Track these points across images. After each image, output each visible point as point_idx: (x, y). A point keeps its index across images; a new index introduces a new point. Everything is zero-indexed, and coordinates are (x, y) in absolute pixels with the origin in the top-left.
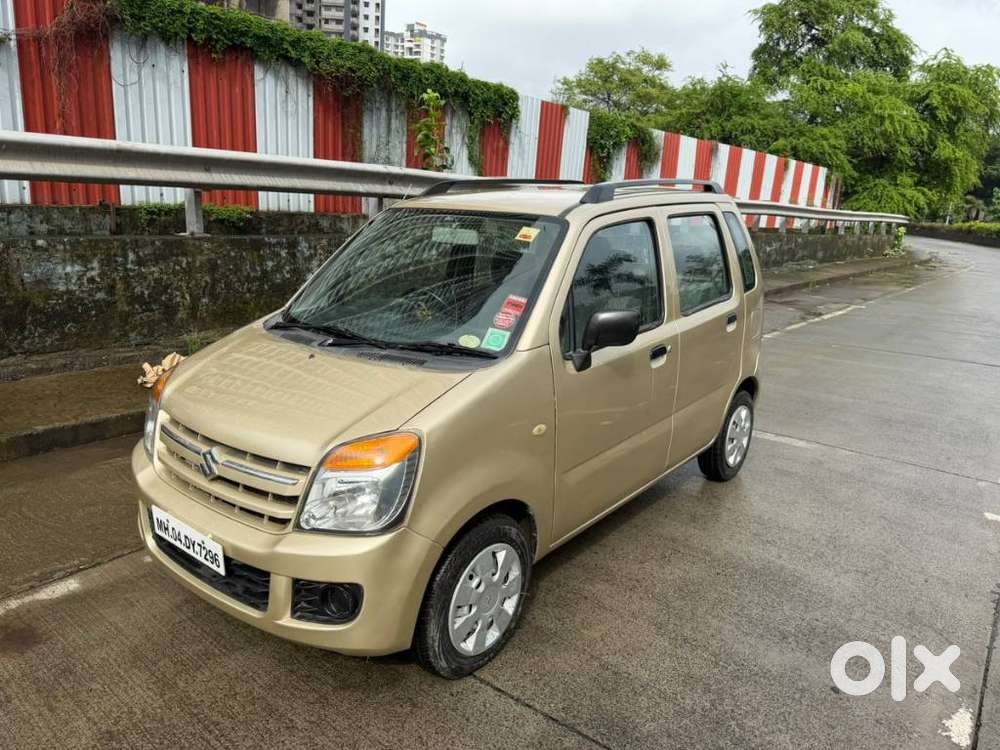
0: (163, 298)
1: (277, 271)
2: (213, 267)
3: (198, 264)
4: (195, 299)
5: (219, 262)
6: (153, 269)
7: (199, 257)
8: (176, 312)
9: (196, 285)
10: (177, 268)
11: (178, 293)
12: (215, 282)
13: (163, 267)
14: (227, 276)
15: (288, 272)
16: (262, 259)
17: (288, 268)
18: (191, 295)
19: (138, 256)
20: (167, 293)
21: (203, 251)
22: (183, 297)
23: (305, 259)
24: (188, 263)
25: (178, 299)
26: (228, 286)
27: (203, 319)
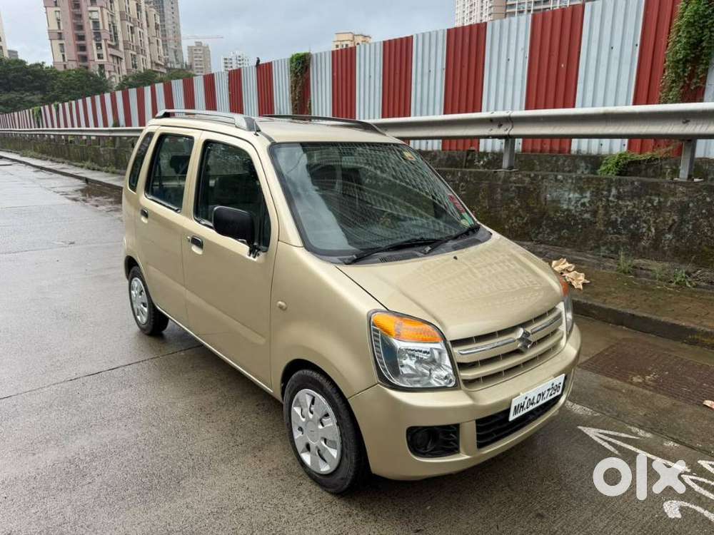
0: (632, 227)
2: (683, 209)
3: (669, 204)
4: (660, 233)
5: (691, 205)
6: (628, 203)
7: (672, 199)
8: (640, 240)
9: (663, 222)
10: (649, 205)
11: (645, 225)
12: (682, 222)
13: (636, 202)
14: (697, 220)
18: (655, 230)
19: (619, 192)
20: (635, 223)
21: (676, 194)
22: (649, 229)
24: (659, 202)
25: (644, 230)
26: (696, 227)
27: (664, 253)
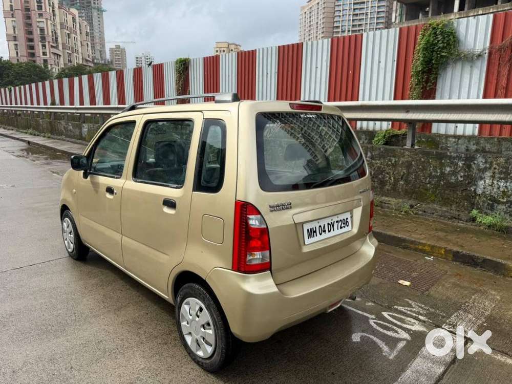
0: (380, 176)
1: (453, 174)
2: (409, 165)
3: (401, 162)
4: (396, 181)
5: (413, 163)
6: (378, 162)
7: (402, 159)
8: (385, 185)
9: (397, 173)
10: (390, 163)
11: (387, 175)
12: (409, 173)
13: (382, 161)
14: (417, 172)
15: (461, 177)
16: (442, 165)
17: (462, 174)
18: (394, 178)
19: (372, 155)
20: (382, 174)
21: (404, 156)
22: (390, 178)
23: (479, 170)
24: (395, 161)
25: (387, 178)
26: (417, 177)
27: (399, 192)
